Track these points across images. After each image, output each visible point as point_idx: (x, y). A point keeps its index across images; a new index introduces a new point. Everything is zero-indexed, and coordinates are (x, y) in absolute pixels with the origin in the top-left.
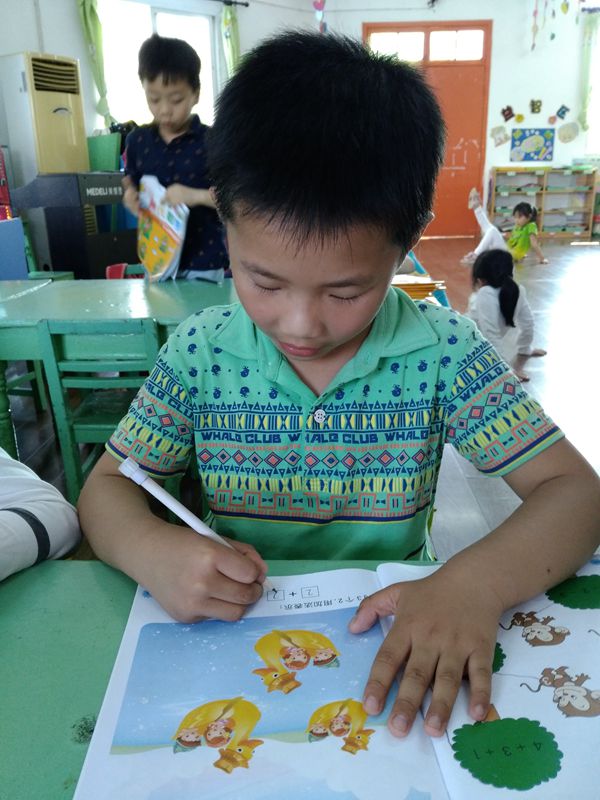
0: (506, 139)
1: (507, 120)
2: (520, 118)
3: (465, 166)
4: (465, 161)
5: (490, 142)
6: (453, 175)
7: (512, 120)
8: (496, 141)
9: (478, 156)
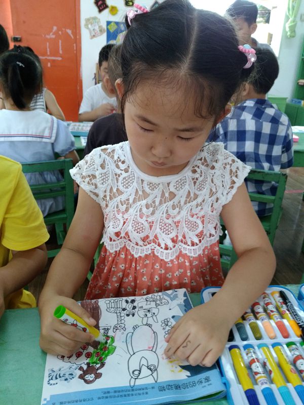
0: (101, 31)
1: (100, 11)
2: (114, 10)
3: (61, 57)
4: (61, 52)
5: (85, 34)
6: (49, 65)
7: (106, 11)
8: (90, 33)
9: (74, 46)
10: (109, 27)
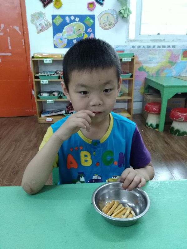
0: (48, 26)
1: (45, 5)
2: (58, 4)
3: (11, 52)
4: (10, 48)
5: (32, 29)
6: (0, 61)
7: (51, 5)
8: (37, 28)
9: (22, 41)
10: (54, 20)
